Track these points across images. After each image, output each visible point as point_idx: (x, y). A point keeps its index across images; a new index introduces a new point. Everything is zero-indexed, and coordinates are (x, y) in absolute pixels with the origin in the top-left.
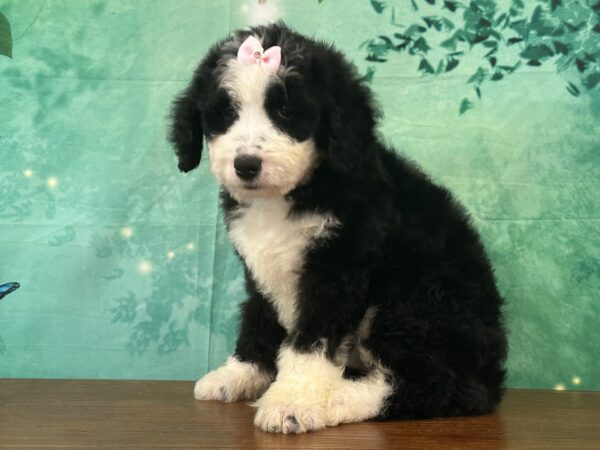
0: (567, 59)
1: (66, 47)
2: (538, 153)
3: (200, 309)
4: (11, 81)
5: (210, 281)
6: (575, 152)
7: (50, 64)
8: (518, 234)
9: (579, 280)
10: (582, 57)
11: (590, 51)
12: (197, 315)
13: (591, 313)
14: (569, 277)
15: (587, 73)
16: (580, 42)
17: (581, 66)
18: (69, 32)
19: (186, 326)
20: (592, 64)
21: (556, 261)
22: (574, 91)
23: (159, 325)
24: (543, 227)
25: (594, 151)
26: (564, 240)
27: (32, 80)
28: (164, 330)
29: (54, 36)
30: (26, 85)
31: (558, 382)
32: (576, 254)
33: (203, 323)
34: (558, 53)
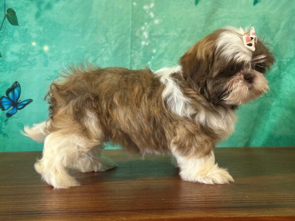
8: (282, 66)
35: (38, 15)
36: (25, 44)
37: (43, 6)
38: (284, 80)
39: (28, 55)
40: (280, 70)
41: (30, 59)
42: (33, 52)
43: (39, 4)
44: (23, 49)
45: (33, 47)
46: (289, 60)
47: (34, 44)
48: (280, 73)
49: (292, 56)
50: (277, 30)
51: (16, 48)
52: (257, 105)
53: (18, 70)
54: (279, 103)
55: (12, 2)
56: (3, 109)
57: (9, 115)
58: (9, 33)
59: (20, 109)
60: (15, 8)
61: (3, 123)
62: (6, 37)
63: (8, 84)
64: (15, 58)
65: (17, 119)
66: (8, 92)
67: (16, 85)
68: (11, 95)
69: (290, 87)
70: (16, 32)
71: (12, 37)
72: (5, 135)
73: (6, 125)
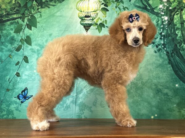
0: (154, 45)
1: (43, 43)
2: (148, 65)
3: (73, 101)
4: (31, 51)
5: (75, 94)
6: (156, 65)
7: (40, 47)
8: (143, 83)
9: (157, 93)
10: (157, 45)
11: (159, 43)
12: (72, 102)
13: (159, 100)
14: (154, 93)
15: (158, 48)
16: (157, 42)
17: (157, 47)
18: (44, 40)
19: (70, 105)
20: (159, 46)
21: (152, 89)
22: (156, 52)
23: (64, 104)
24: (149, 82)
25: (160, 65)
26: (153, 85)
27: (36, 51)
28: (65, 105)
29: (41, 41)
30: (35, 52)
31: (152, 116)
32: (156, 88)
33: (74, 104)
34: (152, 44)
35: (37, 59)
36: (31, 71)
37: (40, 55)
38: (144, 89)
39: (32, 76)
40: (142, 85)
41: (33, 78)
42: (34, 74)
43: (38, 54)
44: (30, 73)
45: (35, 73)
46: (146, 81)
47: (35, 71)
48: (142, 86)
49: (147, 79)
50: (141, 68)
51: (27, 73)
52: (132, 100)
53: (28, 82)
54: (142, 99)
55: (26, 53)
56: (20, 100)
57: (22, 102)
58: (24, 67)
59: (27, 100)
60: (28, 56)
61: (19, 106)
62: (23, 68)
63: (23, 88)
64: (27, 77)
65: (25, 104)
66: (22, 92)
67: (26, 89)
68: (23, 93)
69: (147, 92)
70: (28, 66)
71: (26, 68)
72: (20, 111)
73: (20, 106)
